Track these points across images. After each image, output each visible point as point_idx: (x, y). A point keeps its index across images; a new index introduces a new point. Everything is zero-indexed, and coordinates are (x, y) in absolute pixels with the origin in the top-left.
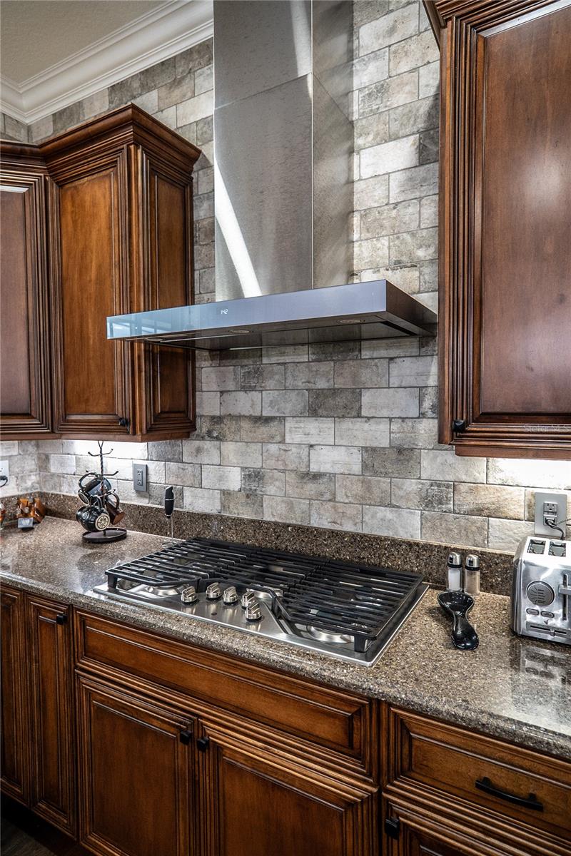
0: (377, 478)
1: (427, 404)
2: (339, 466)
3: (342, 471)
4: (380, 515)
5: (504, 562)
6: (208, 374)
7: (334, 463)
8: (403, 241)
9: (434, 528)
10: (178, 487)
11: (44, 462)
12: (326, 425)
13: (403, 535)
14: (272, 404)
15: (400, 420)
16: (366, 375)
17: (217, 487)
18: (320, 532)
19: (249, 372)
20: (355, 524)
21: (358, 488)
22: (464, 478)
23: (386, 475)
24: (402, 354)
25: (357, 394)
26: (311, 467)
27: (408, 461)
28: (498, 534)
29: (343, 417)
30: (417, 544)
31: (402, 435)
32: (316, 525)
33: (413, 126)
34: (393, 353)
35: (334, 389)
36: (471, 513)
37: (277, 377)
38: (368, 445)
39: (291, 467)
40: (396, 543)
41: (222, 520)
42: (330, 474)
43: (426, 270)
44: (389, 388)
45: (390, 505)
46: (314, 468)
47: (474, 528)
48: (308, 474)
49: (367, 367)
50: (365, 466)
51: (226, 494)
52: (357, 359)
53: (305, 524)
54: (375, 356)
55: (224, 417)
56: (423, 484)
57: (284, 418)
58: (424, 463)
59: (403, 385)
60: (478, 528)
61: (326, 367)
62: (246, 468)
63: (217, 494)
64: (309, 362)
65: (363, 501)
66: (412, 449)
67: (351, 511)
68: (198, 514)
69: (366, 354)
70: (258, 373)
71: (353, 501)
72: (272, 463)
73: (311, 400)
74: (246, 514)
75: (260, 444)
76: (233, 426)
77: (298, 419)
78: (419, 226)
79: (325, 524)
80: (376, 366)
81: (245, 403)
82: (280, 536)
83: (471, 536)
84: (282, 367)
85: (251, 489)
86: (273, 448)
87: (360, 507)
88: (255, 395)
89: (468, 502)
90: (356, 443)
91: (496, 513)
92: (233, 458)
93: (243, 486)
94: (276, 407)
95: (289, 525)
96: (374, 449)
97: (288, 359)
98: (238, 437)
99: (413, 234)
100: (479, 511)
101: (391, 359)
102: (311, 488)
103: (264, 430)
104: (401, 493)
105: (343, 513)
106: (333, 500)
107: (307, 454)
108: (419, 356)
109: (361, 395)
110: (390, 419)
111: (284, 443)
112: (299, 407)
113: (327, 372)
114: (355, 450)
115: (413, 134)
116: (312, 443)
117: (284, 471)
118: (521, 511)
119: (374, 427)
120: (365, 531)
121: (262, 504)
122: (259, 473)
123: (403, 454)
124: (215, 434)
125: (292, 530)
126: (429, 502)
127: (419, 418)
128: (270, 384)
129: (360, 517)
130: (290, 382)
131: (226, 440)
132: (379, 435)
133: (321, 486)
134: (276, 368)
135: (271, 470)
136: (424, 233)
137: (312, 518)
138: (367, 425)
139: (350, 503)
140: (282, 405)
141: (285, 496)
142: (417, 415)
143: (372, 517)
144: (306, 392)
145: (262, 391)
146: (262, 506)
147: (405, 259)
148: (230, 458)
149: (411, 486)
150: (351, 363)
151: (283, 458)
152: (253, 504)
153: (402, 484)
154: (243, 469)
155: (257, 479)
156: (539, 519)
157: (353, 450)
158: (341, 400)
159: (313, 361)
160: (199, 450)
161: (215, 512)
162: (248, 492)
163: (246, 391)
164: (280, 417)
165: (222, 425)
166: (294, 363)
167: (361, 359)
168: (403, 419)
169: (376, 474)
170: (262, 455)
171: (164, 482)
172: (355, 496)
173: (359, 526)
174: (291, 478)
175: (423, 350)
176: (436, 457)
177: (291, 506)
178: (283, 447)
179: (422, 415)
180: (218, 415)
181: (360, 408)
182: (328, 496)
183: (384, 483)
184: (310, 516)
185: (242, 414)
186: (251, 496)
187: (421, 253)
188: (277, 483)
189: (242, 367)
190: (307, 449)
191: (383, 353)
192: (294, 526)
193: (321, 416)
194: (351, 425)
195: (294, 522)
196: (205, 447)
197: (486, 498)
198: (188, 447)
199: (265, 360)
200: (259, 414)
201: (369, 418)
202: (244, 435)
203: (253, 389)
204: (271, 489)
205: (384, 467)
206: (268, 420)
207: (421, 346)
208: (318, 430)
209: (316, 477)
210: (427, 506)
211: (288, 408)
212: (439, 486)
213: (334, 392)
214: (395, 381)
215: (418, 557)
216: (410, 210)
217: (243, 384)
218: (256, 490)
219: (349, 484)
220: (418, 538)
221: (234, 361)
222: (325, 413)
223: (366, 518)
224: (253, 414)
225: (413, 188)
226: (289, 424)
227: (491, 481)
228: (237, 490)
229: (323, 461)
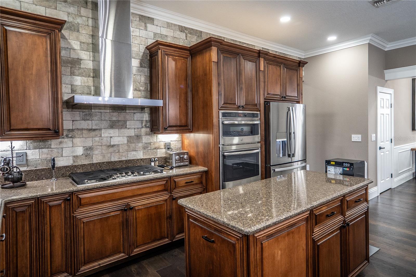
0: (131, 144)
1: (144, 124)
2: (120, 142)
3: (121, 143)
4: (132, 154)
5: (161, 158)
6: (66, 114)
7: (119, 141)
8: (137, 84)
9: (146, 154)
10: (48, 159)
12: (116, 131)
13: (139, 158)
14: (96, 125)
15: (137, 129)
16: (128, 117)
17: (71, 155)
18: (116, 162)
19: (86, 114)
20: (126, 158)
21: (126, 148)
22: (152, 141)
23: (134, 143)
24: (137, 112)
25: (125, 122)
26: (111, 143)
27: (139, 139)
28: (159, 153)
29: (121, 128)
30: (143, 159)
31: (138, 132)
32: (113, 160)
33: (139, 57)
34: (135, 112)
35: (118, 120)
36: (154, 149)
37: (98, 116)
38: (129, 135)
39: (104, 144)
40: (138, 160)
41: (76, 166)
42: (118, 145)
43: (143, 93)
44: (134, 120)
45: (135, 151)
46: (112, 143)
47: (154, 153)
48: (110, 145)
49: (128, 115)
50: (128, 141)
51: (76, 157)
52: (125, 112)
53: (109, 161)
54: (130, 112)
55: (75, 129)
56: (143, 144)
57: (101, 129)
58: (143, 139)
59: (138, 120)
60: (155, 152)
61: (115, 114)
62: (85, 147)
63: (71, 158)
64: (110, 112)
65: (128, 151)
66: (140, 136)
67: (124, 154)
68: (63, 167)
69: (127, 111)
70: (90, 115)
71: (125, 151)
72: (97, 144)
73: (111, 123)
74: (86, 162)
75: (92, 138)
76: (79, 132)
77: (106, 129)
78: (141, 82)
79: (116, 159)
80: (131, 115)
81: (85, 124)
82: (101, 166)
83: (154, 154)
84: (100, 113)
85: (87, 154)
86: (97, 139)
87: (127, 153)
88: (89, 122)
89: (153, 146)
90: (125, 135)
91: (159, 148)
92: (79, 144)
93: (84, 153)
94: (98, 126)
95: (105, 162)
96: (130, 136)
97: (102, 111)
98: (82, 136)
99: (139, 83)
100: (155, 149)
101: (135, 113)
102: (111, 150)
103: (93, 133)
104: (138, 147)
105: (122, 155)
106: (119, 152)
107: (110, 139)
108: (141, 113)
109: (126, 122)
110: (135, 128)
111: (101, 137)
112: (107, 126)
113: (116, 115)
114: (125, 137)
115: (139, 59)
116: (112, 136)
117: (101, 146)
118: (163, 147)
119: (130, 131)
120: (128, 159)
121: (93, 158)
122: (91, 147)
123: (138, 137)
124: (70, 136)
125: (106, 163)
126: (144, 148)
127: (142, 128)
128: (96, 118)
129: (127, 155)
130: (103, 118)
131: (76, 138)
132: (132, 133)
133: (115, 148)
134: (98, 113)
135: (96, 146)
136: (142, 83)
137: (112, 159)
138: (128, 130)
139: (124, 152)
140: (100, 125)
141: (102, 154)
142: (141, 127)
143: (130, 155)
144: (109, 121)
145: (92, 120)
146: (92, 158)
147: (137, 88)
148: (78, 144)
149: (140, 145)
150: (123, 113)
151: (101, 141)
152: (89, 158)
153: (138, 145)
154: (83, 147)
155: (90, 150)
156: (166, 148)
157: (124, 137)
158: (120, 123)
159: (111, 112)
160: (61, 143)
161: (70, 165)
162: (86, 155)
163: (85, 120)
164: (100, 129)
165: (74, 132)
166: (105, 112)
167: (126, 113)
168: (138, 128)
169: (131, 143)
170: (92, 141)
171: (38, 158)
172: (125, 150)
173: (127, 158)
174: (104, 148)
175: (142, 111)
176: (146, 137)
177: (104, 157)
178: (101, 138)
179: (143, 127)
180: (72, 128)
181: (126, 126)
182: (117, 151)
183: (133, 145)
184: (111, 158)
185: (83, 128)
186: (87, 156)
187: (141, 88)
188: (99, 150)
189: (83, 112)
190: (110, 138)
191: (132, 111)
192: (106, 162)
193: (114, 128)
194: (124, 130)
195: (105, 161)
196: (65, 141)
197: (157, 145)
198: (54, 142)
199: (93, 111)
200: (91, 128)
201: (129, 128)
202: (84, 136)
203: (88, 120)
204: (96, 152)
205: (133, 141)
206: (94, 130)
207: (142, 110)
208: (113, 132)
209: (113, 146)
210: (144, 149)
211: (102, 126)
212: (147, 144)
213: (119, 121)
214: (135, 119)
215: (143, 162)
216: (138, 77)
217: (83, 118)
218: (90, 153)
219: (123, 147)
220: (142, 158)
221: (79, 110)
222: (115, 127)
223: (129, 155)
224: (88, 128)
225: (139, 72)
226: (103, 131)
227: (157, 141)
228: (81, 155)
229: (115, 141)
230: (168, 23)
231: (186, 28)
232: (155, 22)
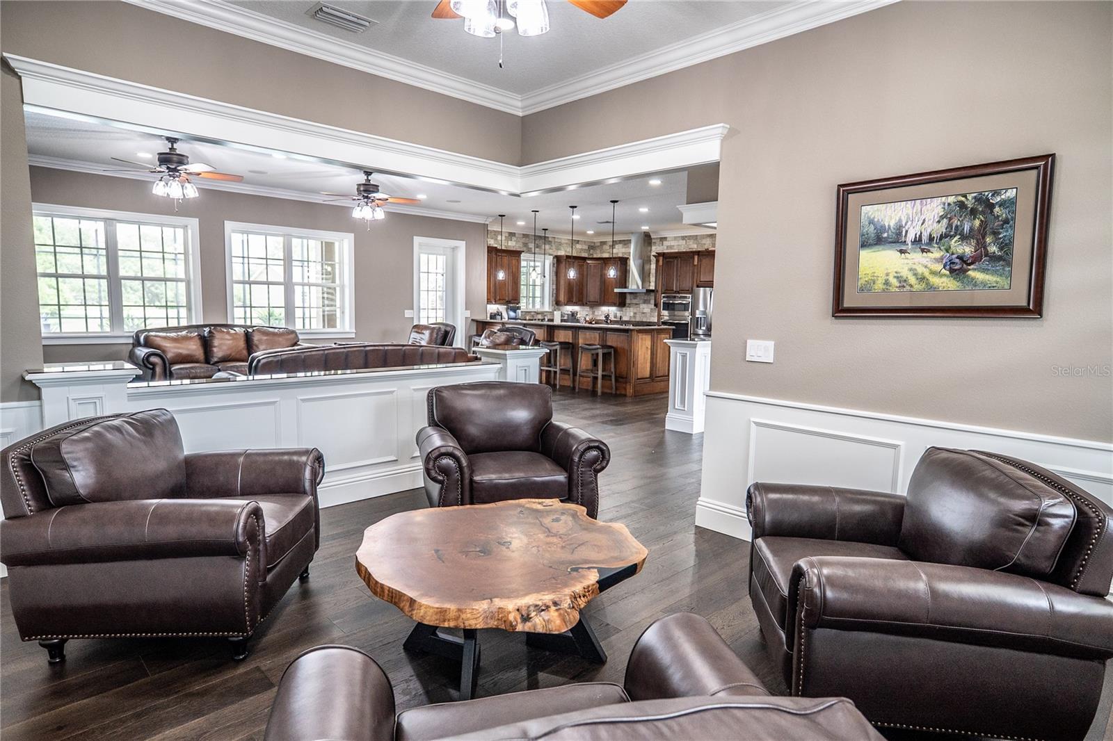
6: (628, 297)
11: (593, 313)
74: (633, 320)
81: (634, 301)
147: (656, 280)
186: (634, 317)
198: (624, 309)
204: (637, 315)
216: (656, 275)
229: (645, 311)
230: (675, 237)
231: (686, 237)
232: (668, 239)
